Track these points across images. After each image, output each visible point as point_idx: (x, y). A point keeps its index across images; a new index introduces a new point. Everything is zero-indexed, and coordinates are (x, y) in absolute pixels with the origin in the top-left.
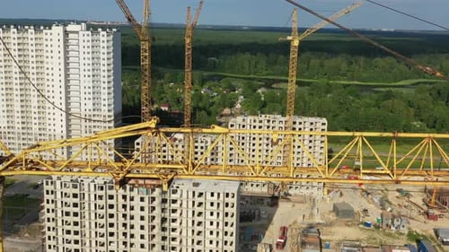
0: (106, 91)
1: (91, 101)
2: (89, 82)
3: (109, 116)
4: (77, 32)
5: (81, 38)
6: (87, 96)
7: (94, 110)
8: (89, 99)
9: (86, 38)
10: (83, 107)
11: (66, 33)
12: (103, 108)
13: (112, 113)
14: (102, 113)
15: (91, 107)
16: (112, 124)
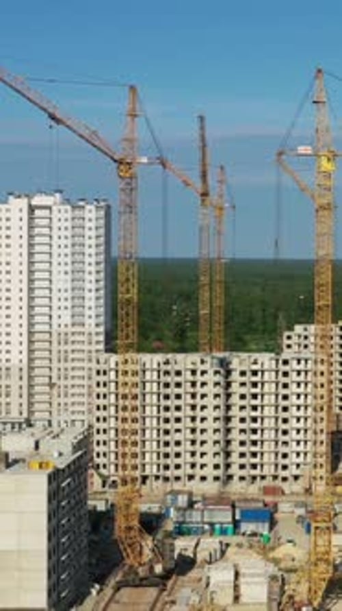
0: (93, 294)
1: (69, 312)
2: (66, 281)
3: (97, 334)
4: (49, 208)
5: (55, 215)
6: (63, 303)
7: (73, 325)
8: (66, 308)
9: (63, 216)
10: (55, 321)
11: (32, 209)
12: (87, 321)
13: (102, 329)
14: (86, 329)
15: (68, 320)
16: (101, 347)
